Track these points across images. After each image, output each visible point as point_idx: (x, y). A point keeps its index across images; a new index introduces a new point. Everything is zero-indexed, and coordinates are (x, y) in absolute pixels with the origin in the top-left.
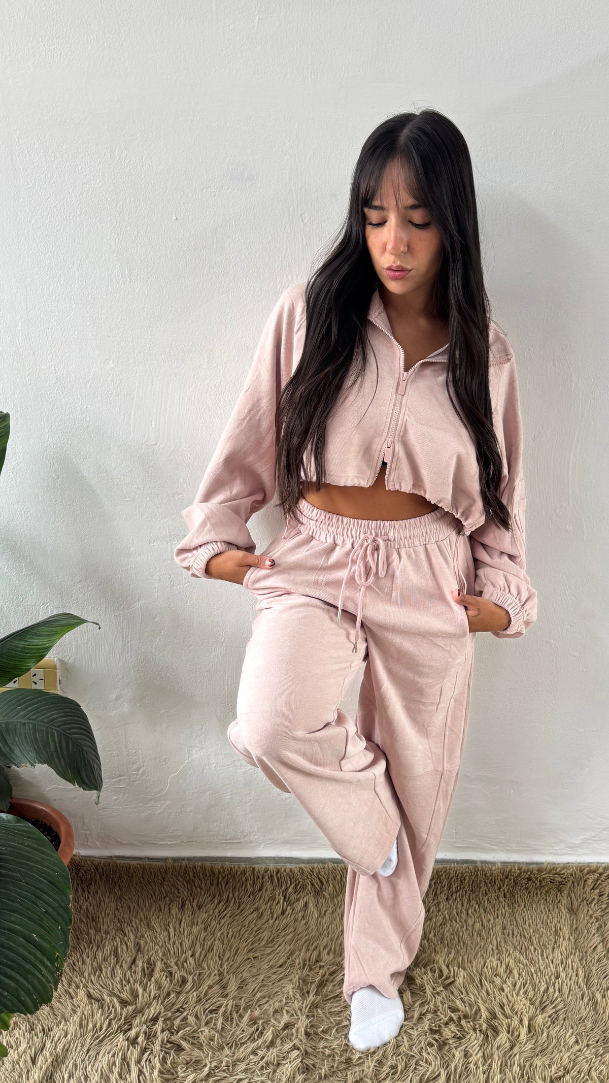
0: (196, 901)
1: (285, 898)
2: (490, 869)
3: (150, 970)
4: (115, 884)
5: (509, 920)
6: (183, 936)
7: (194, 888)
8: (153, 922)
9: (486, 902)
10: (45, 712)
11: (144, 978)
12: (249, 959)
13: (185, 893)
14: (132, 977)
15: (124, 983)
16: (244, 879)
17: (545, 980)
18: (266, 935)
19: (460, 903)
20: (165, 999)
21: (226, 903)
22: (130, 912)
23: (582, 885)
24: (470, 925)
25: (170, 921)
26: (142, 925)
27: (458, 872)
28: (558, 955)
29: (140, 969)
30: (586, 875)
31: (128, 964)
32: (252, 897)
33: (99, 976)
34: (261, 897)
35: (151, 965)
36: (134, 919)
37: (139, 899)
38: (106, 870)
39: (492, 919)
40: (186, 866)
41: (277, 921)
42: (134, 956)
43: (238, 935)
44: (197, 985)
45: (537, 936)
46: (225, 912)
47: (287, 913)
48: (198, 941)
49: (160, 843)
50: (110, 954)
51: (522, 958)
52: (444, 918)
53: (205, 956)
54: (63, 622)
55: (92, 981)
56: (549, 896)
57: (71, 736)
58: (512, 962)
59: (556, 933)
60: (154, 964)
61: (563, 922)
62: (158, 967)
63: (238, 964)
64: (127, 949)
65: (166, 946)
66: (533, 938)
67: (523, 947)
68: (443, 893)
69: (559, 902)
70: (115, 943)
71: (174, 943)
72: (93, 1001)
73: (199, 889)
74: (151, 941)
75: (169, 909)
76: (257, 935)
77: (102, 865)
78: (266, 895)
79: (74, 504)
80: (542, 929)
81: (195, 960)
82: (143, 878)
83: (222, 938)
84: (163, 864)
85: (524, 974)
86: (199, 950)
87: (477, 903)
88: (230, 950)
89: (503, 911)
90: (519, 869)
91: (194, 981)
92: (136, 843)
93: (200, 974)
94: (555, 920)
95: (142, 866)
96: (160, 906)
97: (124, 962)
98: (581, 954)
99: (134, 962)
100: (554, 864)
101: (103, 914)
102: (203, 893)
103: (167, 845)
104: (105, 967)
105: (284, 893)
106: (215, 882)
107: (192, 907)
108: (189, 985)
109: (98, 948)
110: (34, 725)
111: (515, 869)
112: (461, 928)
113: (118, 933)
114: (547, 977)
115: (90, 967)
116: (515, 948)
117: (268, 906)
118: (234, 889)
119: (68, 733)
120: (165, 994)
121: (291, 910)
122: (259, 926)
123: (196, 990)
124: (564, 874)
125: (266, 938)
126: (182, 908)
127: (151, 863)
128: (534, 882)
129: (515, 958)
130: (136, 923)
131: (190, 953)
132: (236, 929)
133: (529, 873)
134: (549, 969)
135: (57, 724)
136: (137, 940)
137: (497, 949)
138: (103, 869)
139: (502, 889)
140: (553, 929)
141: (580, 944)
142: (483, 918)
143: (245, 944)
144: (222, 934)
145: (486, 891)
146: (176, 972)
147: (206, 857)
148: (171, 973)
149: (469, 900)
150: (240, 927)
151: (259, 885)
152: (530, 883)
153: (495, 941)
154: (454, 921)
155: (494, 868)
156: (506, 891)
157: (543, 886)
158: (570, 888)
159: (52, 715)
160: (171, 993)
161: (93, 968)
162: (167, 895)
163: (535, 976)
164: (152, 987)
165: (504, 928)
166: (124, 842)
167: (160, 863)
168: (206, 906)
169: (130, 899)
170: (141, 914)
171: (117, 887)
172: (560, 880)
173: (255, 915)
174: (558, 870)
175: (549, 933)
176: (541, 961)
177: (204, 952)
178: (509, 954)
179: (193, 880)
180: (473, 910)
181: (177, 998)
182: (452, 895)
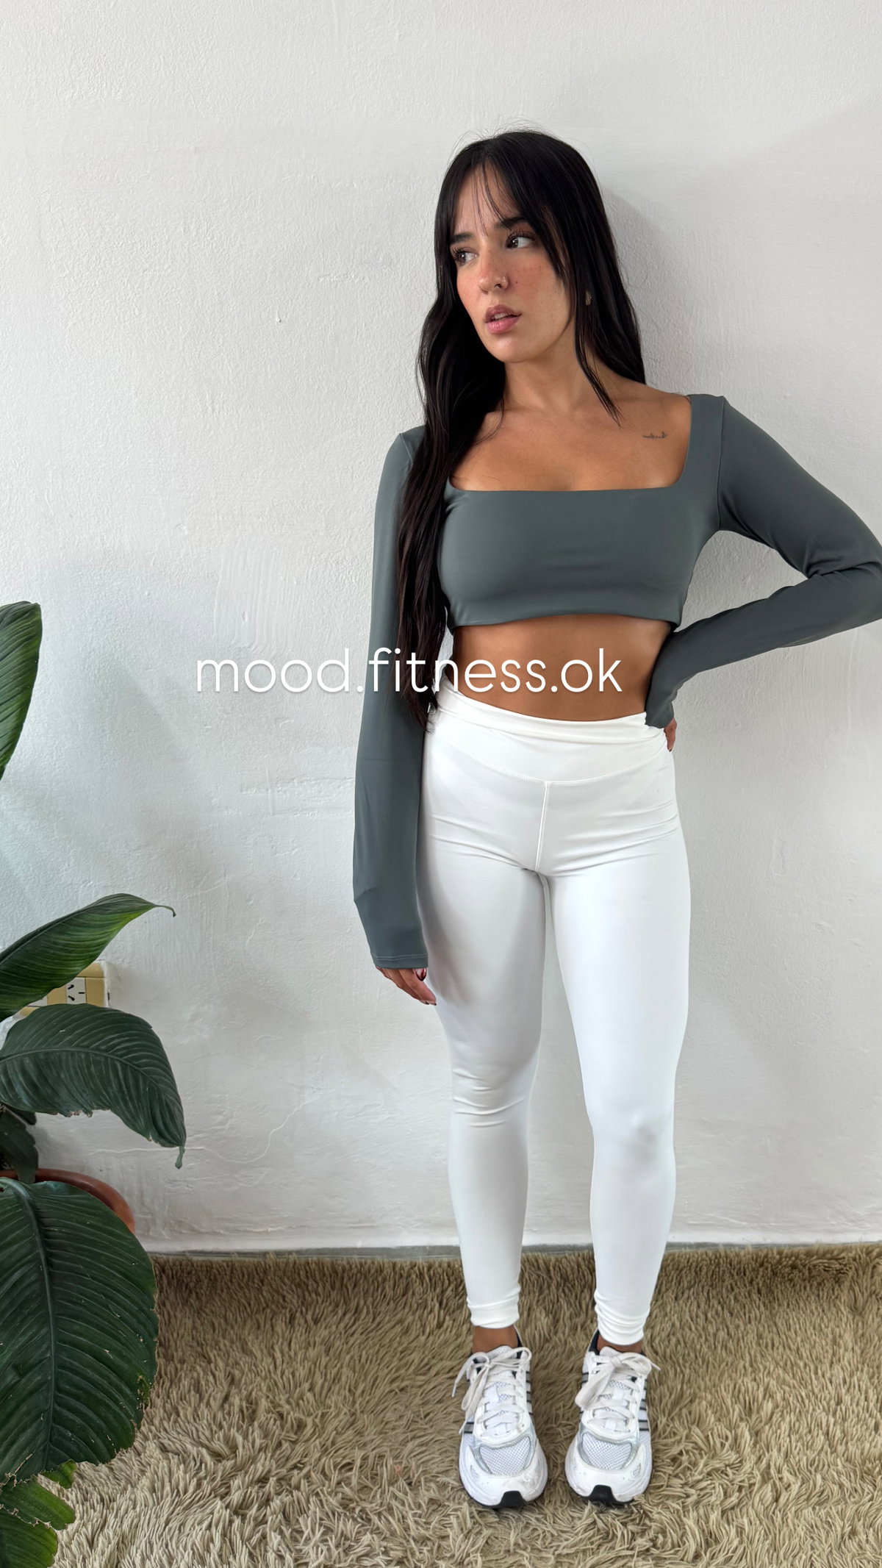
0: (310, 1313)
1: (441, 1304)
2: (738, 1255)
3: (250, 1411)
4: (191, 1292)
5: (766, 1326)
6: (294, 1363)
7: (307, 1293)
8: (250, 1344)
9: (733, 1302)
10: (100, 1035)
11: (243, 1422)
12: (391, 1392)
13: (295, 1302)
14: (225, 1419)
15: (214, 1428)
16: (380, 1279)
17: (821, 1407)
18: (416, 1357)
19: (695, 1303)
20: (274, 1451)
21: (355, 1313)
22: (214, 1331)
23: (870, 1273)
24: (711, 1334)
25: (275, 1341)
26: (235, 1349)
27: (691, 1261)
28: (838, 1372)
29: (237, 1409)
30: (876, 1258)
31: (219, 1401)
32: (392, 1304)
33: (176, 1421)
34: (405, 1304)
35: (251, 1404)
36: (221, 1339)
37: (226, 1311)
38: (177, 1272)
39: (741, 1324)
40: (295, 1263)
41: (431, 1338)
42: (226, 1390)
43: (375, 1359)
44: (319, 1430)
45: (807, 1346)
46: (354, 1328)
47: (445, 1326)
48: (317, 1370)
49: (258, 1230)
50: (189, 1391)
51: (787, 1378)
52: (673, 1325)
53: (330, 1389)
54: (121, 907)
55: (165, 1430)
56: (823, 1290)
57: (141, 1069)
58: (773, 1383)
59: (834, 1342)
60: (257, 1404)
61: (844, 1325)
62: (263, 1407)
63: (376, 1400)
64: (216, 1382)
65: (271, 1378)
66: (802, 1350)
67: (789, 1363)
68: (670, 1291)
69: (837, 1298)
70: (195, 1375)
71: (283, 1373)
72: (170, 1454)
73: (314, 1295)
74: (250, 1370)
75: (272, 1326)
76: (404, 1357)
77: (171, 1264)
78: (414, 1301)
79: (130, 735)
80: (814, 1336)
81: (315, 1396)
82: (231, 1282)
83: (352, 1362)
84: (261, 1260)
85: (791, 1399)
86: (320, 1382)
87: (719, 1303)
88: (365, 1379)
89: (757, 1312)
90: (779, 1254)
91: (315, 1426)
92: (222, 1232)
93: (323, 1415)
94: (832, 1324)
95: (230, 1264)
96: (257, 1321)
97: (212, 1399)
98: (871, 1370)
99: (226, 1399)
100: (829, 1245)
101: (175, 1335)
102: (320, 1301)
103: (266, 1233)
104: (183, 1408)
105: (440, 1298)
106: (338, 1285)
107: (306, 1321)
108: (309, 1430)
109: (171, 1384)
110: (87, 1054)
111: (773, 1254)
112: (698, 1338)
113: (198, 1361)
114: (824, 1403)
115: (162, 1410)
116: (777, 1364)
117: (417, 1318)
118: (366, 1293)
119: (136, 1065)
120: (274, 1445)
121: (451, 1322)
122: (405, 1345)
123: (319, 1436)
124: (844, 1258)
125: (416, 1361)
126: (290, 1322)
127: (242, 1259)
128: (800, 1271)
129: (778, 1377)
130: (225, 1345)
131: (307, 1386)
132: (371, 1351)
133: (793, 1258)
134: (827, 1392)
135: (118, 1053)
136: (228, 1368)
137: (751, 1366)
138: (172, 1270)
139: (754, 1283)
140: (830, 1336)
141: (868, 1356)
142: (729, 1323)
143: (386, 1371)
144: (352, 1358)
145: (731, 1285)
146: (288, 1413)
147: (324, 1249)
148: (281, 1416)
149: (708, 1299)
150: (377, 1347)
151: (401, 1286)
152: (796, 1272)
153: (747, 1355)
154: (687, 1330)
155: (742, 1253)
156: (761, 1285)
157: (814, 1277)
158: (852, 1278)
159: (113, 1039)
160: (283, 1442)
161: (165, 1411)
162: (267, 1306)
163: (807, 1401)
164: (257, 1435)
165: (760, 1336)
166: (202, 1230)
167: (256, 1260)
168: (325, 1319)
169: (212, 1312)
170: (232, 1332)
171: (194, 1295)
172: (838, 1266)
173: (398, 1329)
174: (836, 1253)
175: (824, 1342)
176: (815, 1382)
177: (326, 1384)
178: (769, 1373)
179: (305, 1283)
180: (714, 1313)
181: (293, 1450)
182: (683, 1293)
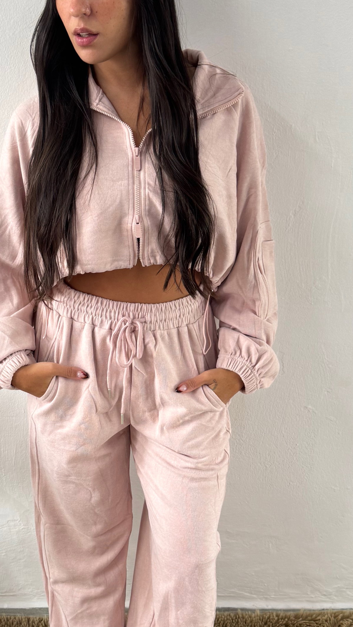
2: (250, 617)
30: (340, 620)
90: (277, 616)
100: (310, 610)
111: (273, 616)
124: (319, 620)
133: (286, 619)
174: (314, 616)
